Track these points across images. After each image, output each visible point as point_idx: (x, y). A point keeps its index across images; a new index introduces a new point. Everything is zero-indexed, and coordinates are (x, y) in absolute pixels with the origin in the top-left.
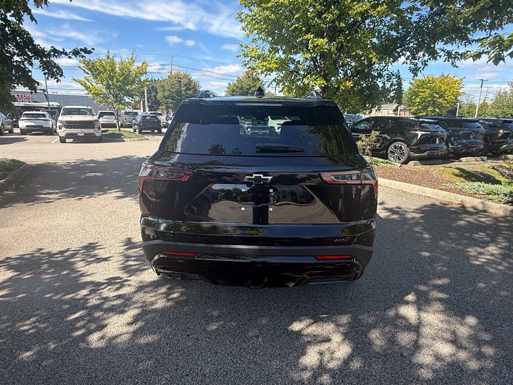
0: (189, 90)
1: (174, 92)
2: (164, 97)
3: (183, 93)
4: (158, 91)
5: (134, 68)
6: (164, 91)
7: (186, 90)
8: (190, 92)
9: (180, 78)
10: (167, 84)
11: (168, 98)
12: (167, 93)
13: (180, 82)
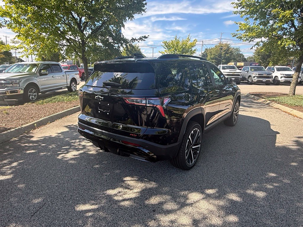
0: (227, 54)
1: (217, 55)
2: (211, 58)
3: (223, 55)
4: (208, 55)
5: (189, 43)
6: (211, 55)
7: (225, 54)
8: (228, 55)
9: (222, 47)
10: (214, 51)
11: (213, 59)
12: (212, 56)
13: (222, 49)
